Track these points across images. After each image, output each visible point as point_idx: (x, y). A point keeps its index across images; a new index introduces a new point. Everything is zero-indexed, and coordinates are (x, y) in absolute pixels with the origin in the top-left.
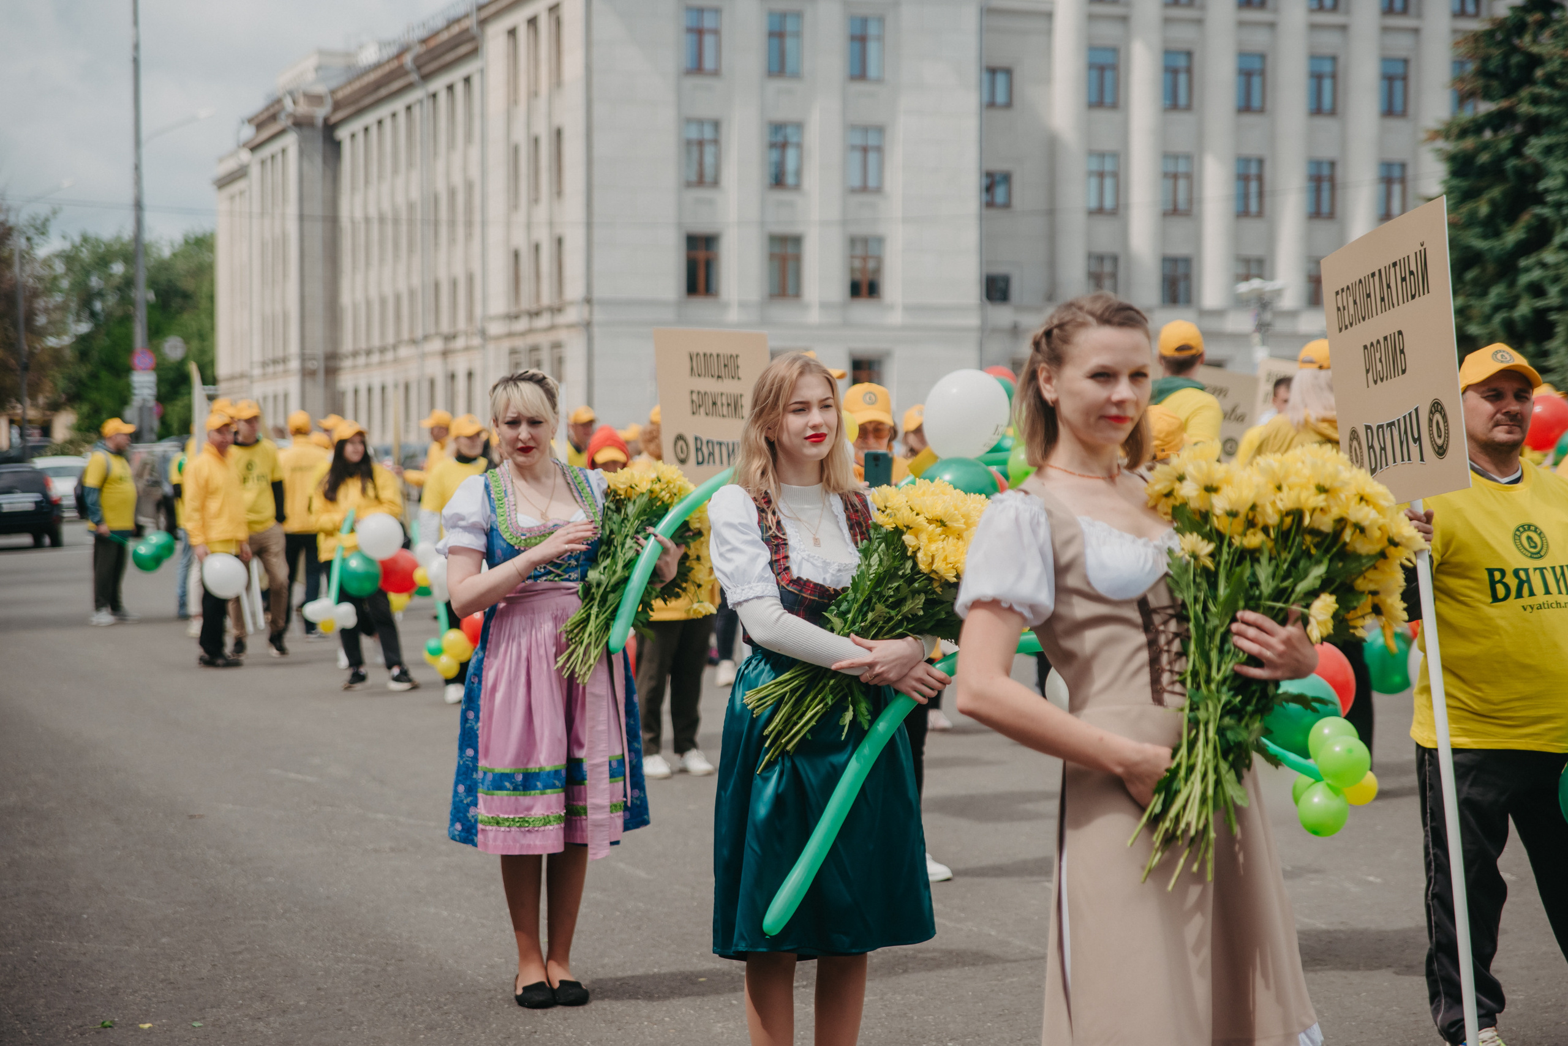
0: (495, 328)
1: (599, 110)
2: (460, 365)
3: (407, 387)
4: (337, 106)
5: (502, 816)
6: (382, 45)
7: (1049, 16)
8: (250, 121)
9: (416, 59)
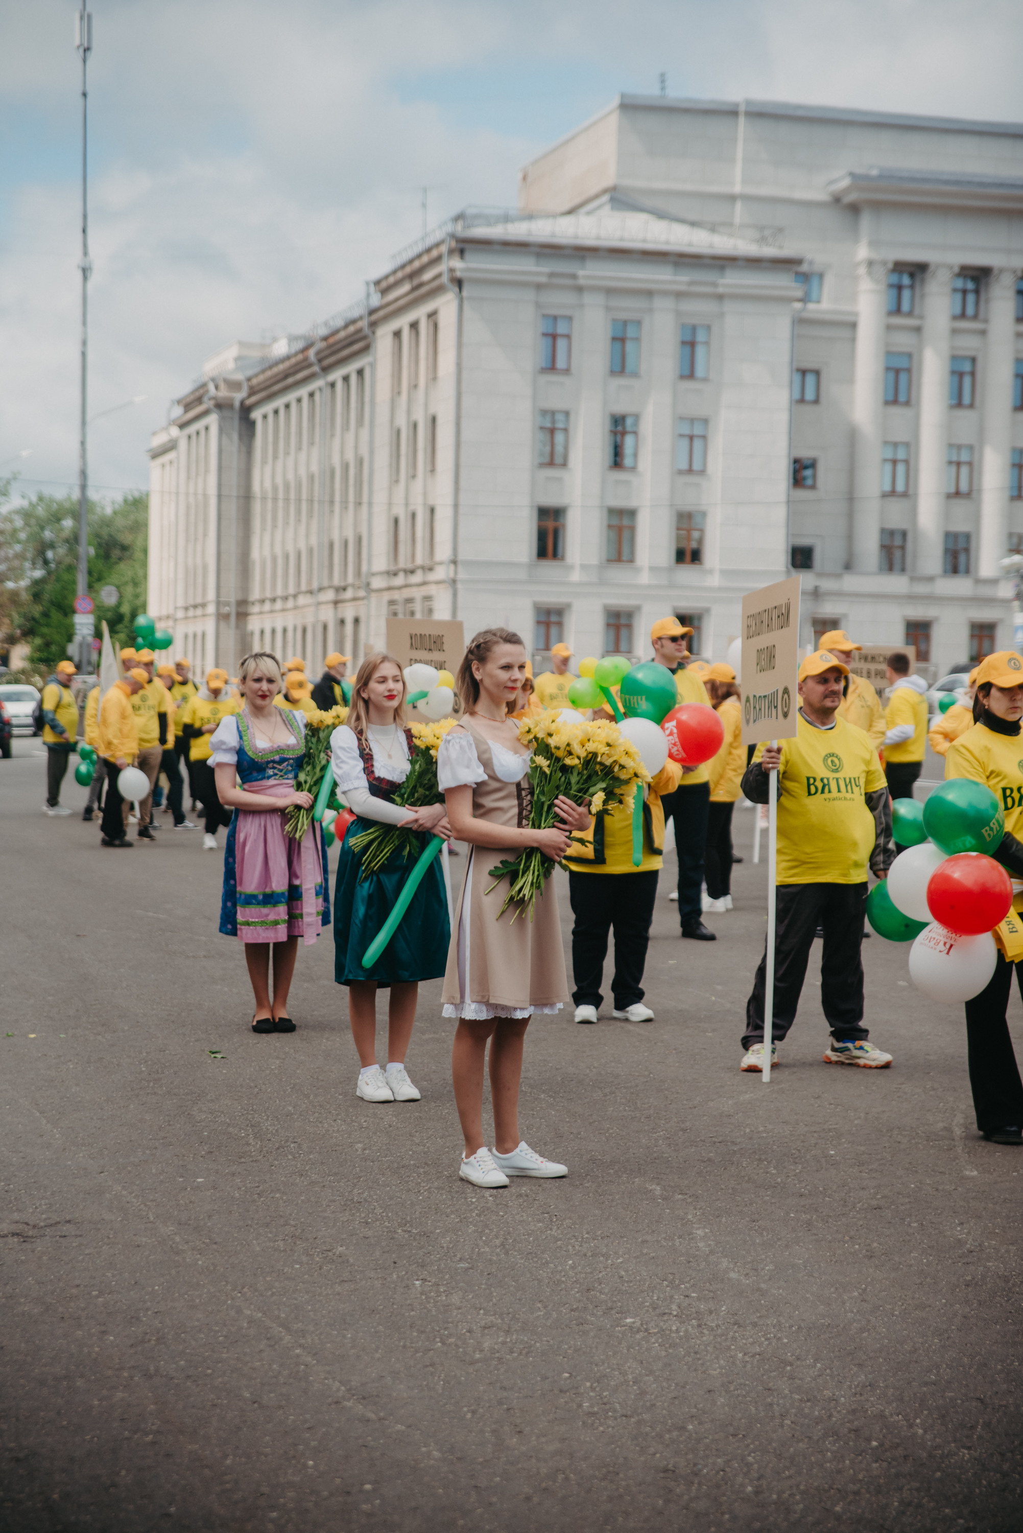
0: (378, 583)
1: (466, 402)
2: (349, 613)
3: (304, 631)
4: (252, 392)
5: (250, 920)
6: (292, 339)
7: (853, 326)
8: (179, 402)
9: (318, 353)
